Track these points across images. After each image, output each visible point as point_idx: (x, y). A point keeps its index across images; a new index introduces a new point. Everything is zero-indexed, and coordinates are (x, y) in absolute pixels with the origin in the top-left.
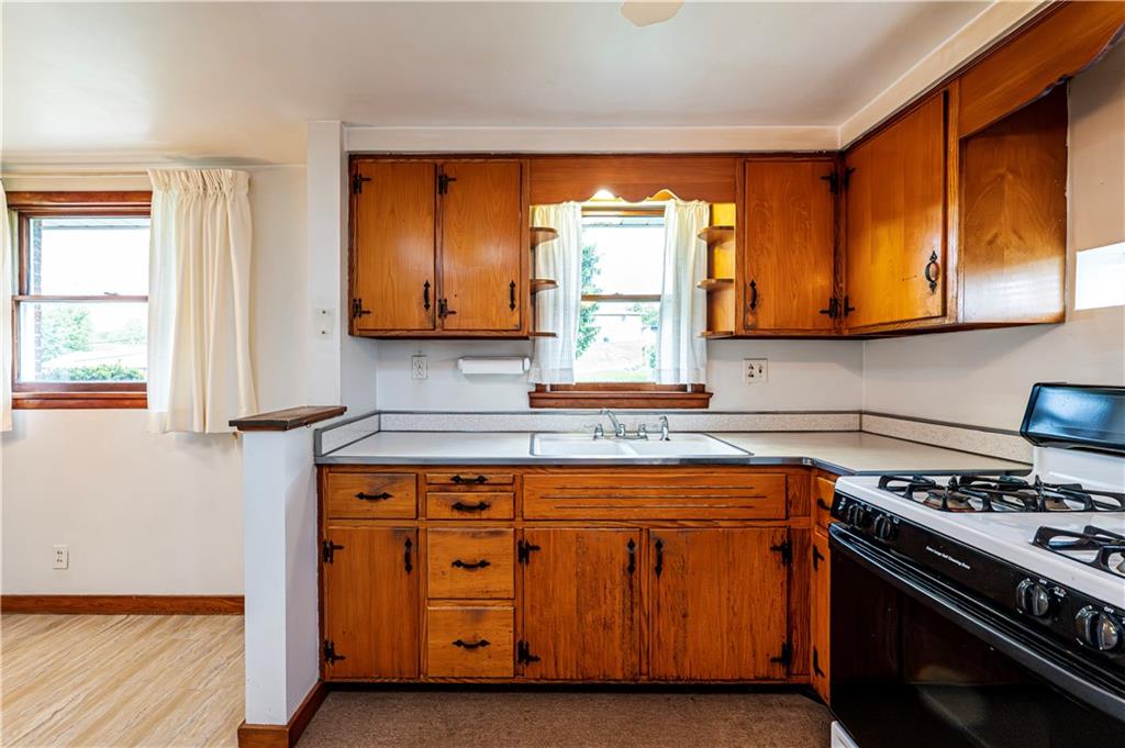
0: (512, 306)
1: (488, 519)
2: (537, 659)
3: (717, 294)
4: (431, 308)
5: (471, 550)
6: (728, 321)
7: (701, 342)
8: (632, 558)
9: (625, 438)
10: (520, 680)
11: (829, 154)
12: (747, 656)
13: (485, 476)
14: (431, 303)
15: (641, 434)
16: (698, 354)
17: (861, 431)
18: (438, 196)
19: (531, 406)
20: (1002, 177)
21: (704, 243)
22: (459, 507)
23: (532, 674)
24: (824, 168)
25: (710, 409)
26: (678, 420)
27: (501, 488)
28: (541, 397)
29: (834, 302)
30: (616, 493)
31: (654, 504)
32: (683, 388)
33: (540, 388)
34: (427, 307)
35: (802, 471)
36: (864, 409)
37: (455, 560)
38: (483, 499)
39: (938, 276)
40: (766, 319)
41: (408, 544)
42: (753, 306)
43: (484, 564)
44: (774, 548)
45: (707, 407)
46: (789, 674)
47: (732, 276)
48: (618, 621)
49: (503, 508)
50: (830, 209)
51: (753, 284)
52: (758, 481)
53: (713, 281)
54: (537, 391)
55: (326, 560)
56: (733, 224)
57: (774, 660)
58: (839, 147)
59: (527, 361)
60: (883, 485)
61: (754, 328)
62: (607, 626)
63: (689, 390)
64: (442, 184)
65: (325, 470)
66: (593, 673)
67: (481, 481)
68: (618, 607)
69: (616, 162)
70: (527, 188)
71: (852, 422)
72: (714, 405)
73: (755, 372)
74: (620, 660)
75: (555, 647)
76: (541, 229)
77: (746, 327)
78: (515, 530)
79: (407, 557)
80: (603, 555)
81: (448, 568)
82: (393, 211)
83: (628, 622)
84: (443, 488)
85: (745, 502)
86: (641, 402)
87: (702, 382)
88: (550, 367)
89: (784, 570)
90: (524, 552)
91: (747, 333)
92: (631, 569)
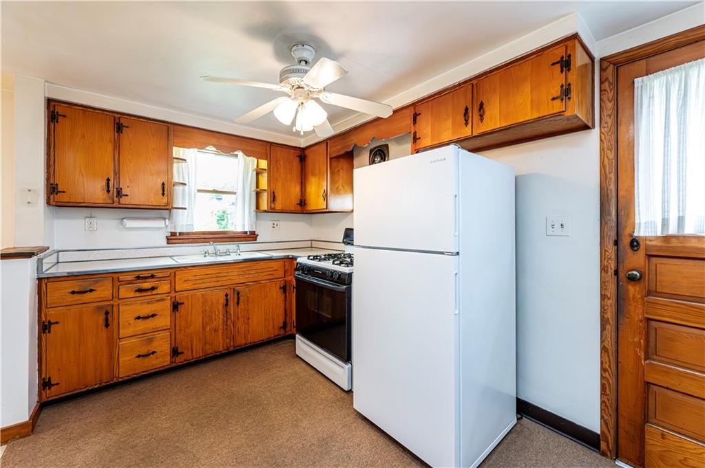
0: (163, 194)
1: (157, 294)
2: (183, 353)
3: (260, 194)
4: (111, 192)
5: (146, 310)
6: (264, 205)
7: (253, 214)
8: (227, 300)
9: (219, 255)
10: (174, 365)
11: (299, 148)
12: (271, 328)
13: (155, 274)
14: (111, 189)
15: (227, 253)
16: (253, 218)
17: (312, 247)
18: (116, 134)
19: (168, 243)
20: (339, 170)
21: (255, 173)
22: (140, 290)
23: (179, 360)
24: (298, 153)
25: (257, 241)
26: (244, 246)
27: (163, 279)
28: (173, 238)
29: (301, 200)
30: (220, 275)
31: (236, 277)
32: (246, 233)
33: (173, 234)
34: (108, 191)
35: (290, 260)
36: (313, 239)
37: (136, 316)
38: (153, 285)
39: (326, 198)
40: (278, 206)
41: (107, 313)
42: (274, 200)
43: (153, 316)
44: (280, 288)
45: (256, 240)
46: (285, 332)
47: (266, 188)
48: (221, 327)
49: (164, 287)
50: (299, 168)
51: (274, 192)
52: (274, 265)
53: (259, 190)
54: (171, 236)
55: (44, 333)
56: (266, 168)
57: (280, 328)
58: (302, 146)
59: (167, 220)
60: (308, 258)
61: (274, 209)
62: (216, 330)
63: (248, 233)
64: (119, 128)
65: (44, 282)
66: (209, 352)
67: (153, 276)
68: (221, 321)
69: (218, 135)
70: (171, 137)
71: (308, 244)
72: (259, 240)
73: (275, 226)
74: (221, 343)
75: (192, 345)
76: (175, 158)
77: (271, 208)
78: (171, 298)
79: (107, 320)
80: (214, 301)
81: (132, 321)
82: (84, 137)
83: (225, 327)
84: (130, 282)
85: (271, 273)
86: (227, 240)
87: (254, 230)
88: (180, 224)
89: (284, 295)
90: (176, 306)
91: (272, 210)
92: (227, 305)
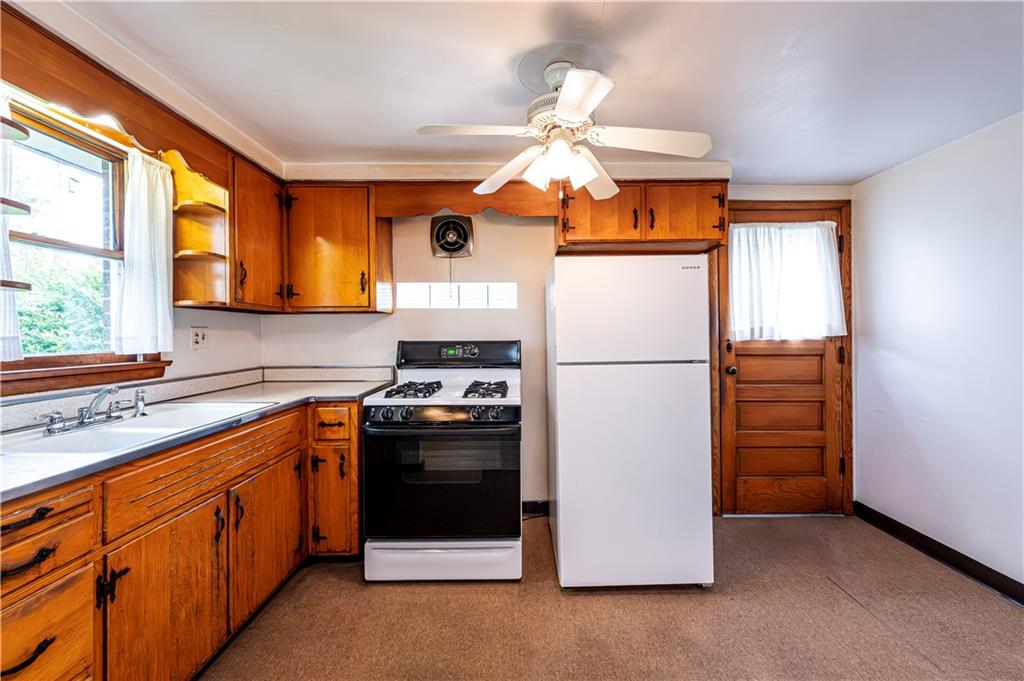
1: (54, 569)
11: (278, 178)
12: (285, 557)
13: (49, 505)
17: (264, 381)
24: (276, 187)
25: (168, 377)
27: (73, 513)
29: (281, 287)
31: (233, 464)
32: (134, 358)
35: (305, 407)
38: (43, 544)
39: (366, 287)
42: (243, 282)
43: (43, 646)
44: (295, 468)
45: (161, 375)
46: (302, 556)
47: (226, 254)
48: (208, 598)
49: (77, 538)
50: (279, 219)
51: (241, 265)
52: (287, 421)
56: (227, 206)
57: (296, 551)
58: (284, 177)
61: (242, 301)
62: (198, 611)
63: (140, 360)
67: (41, 514)
68: (207, 583)
71: (256, 376)
73: (200, 339)
74: (210, 636)
77: (237, 300)
78: (94, 566)
80: (195, 536)
85: (283, 440)
87: (161, 351)
89: (299, 481)
90: (105, 589)
91: (237, 306)
92: (217, 537)
